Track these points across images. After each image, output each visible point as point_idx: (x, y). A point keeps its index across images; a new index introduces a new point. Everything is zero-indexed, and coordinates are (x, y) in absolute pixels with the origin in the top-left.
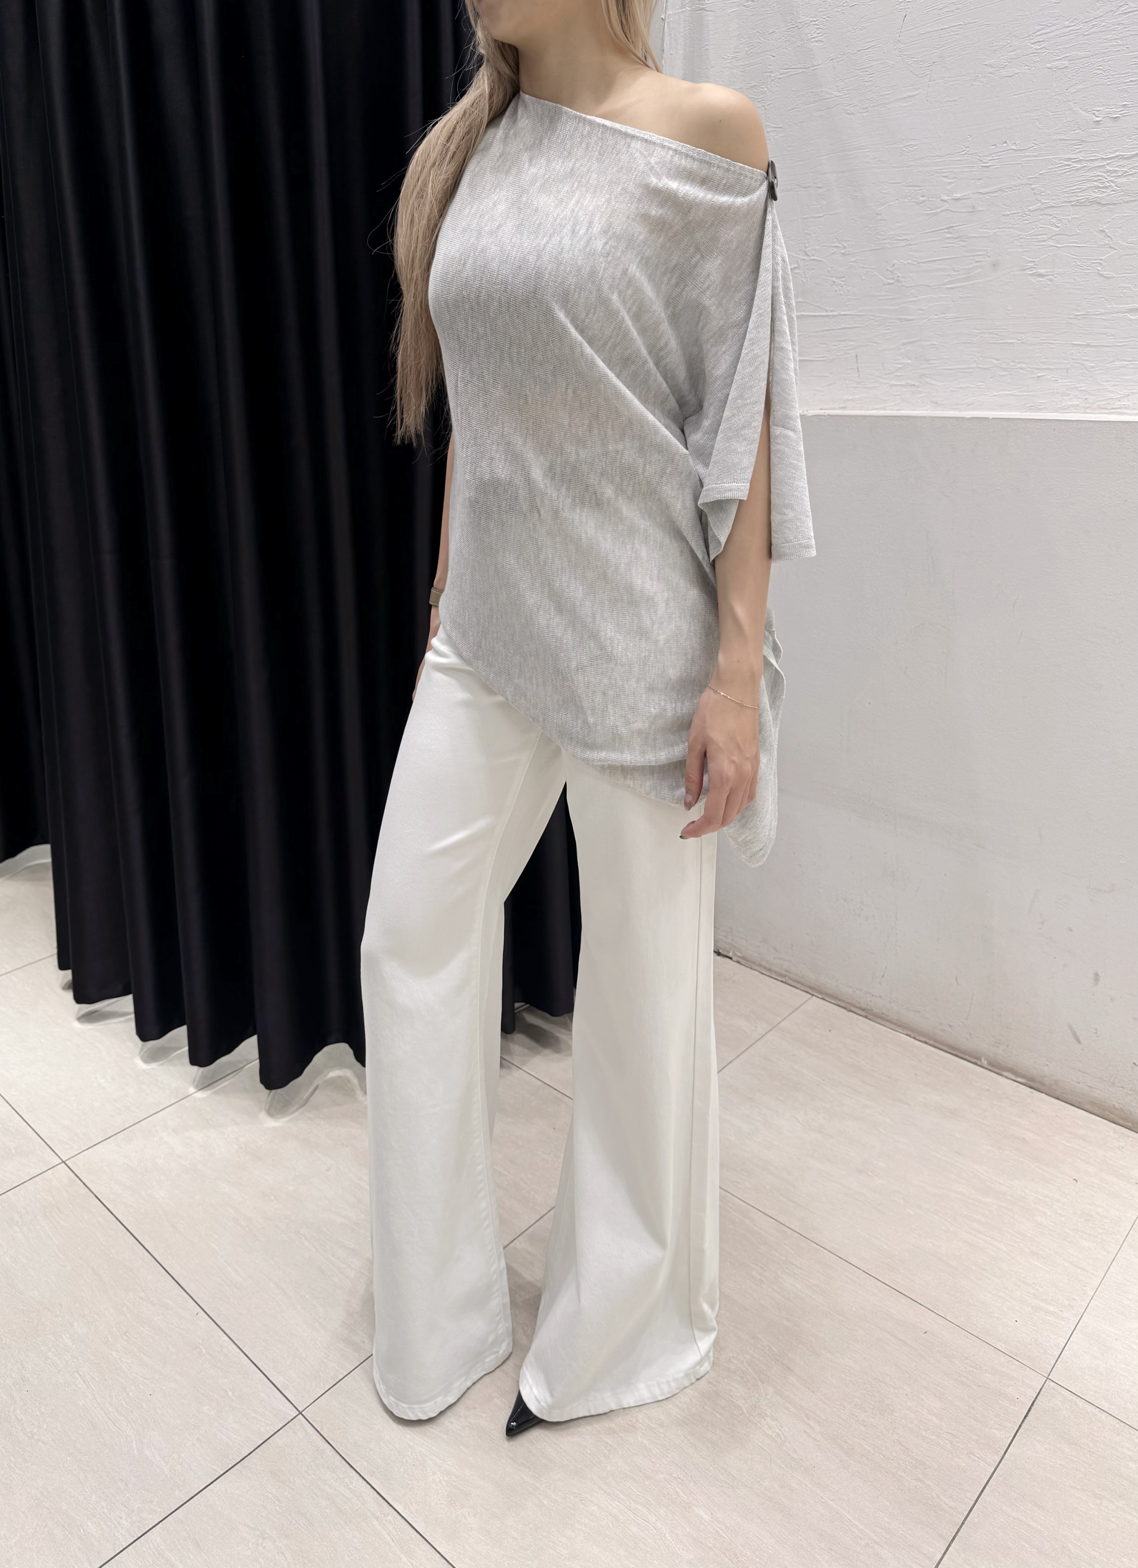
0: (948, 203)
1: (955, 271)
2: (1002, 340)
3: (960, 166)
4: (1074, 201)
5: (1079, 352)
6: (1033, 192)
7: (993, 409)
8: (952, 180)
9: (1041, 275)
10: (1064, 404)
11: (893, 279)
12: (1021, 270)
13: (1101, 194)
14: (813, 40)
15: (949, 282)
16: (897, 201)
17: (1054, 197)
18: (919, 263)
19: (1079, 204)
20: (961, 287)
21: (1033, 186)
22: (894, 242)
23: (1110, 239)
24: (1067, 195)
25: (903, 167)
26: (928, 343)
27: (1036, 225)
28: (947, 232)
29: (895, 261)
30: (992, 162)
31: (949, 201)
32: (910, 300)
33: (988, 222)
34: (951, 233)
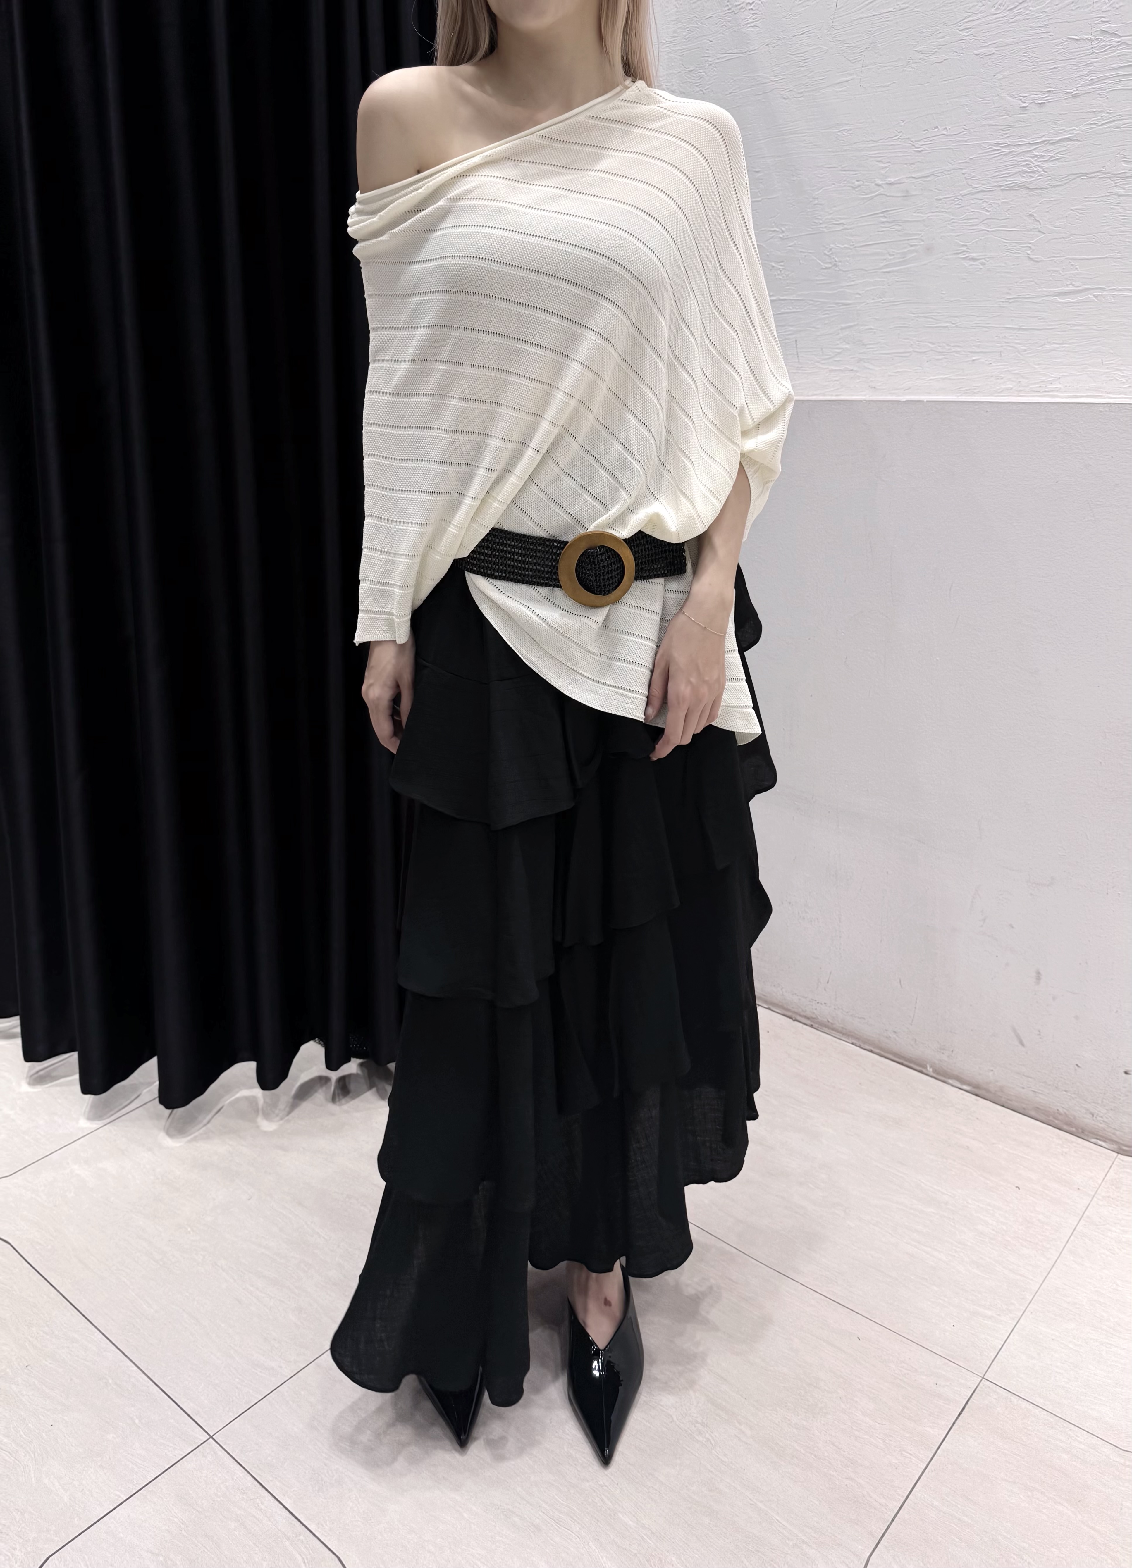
0: (883, 187)
1: (890, 255)
2: (937, 323)
3: (893, 151)
4: (1003, 186)
5: (1011, 336)
6: (964, 176)
7: (929, 394)
8: (886, 165)
9: (973, 259)
10: (998, 388)
11: (830, 263)
12: (955, 254)
13: (1029, 179)
14: (749, 25)
15: (886, 266)
16: (833, 186)
17: (985, 182)
18: (855, 247)
19: (1009, 188)
20: (897, 271)
21: (964, 171)
22: (830, 226)
23: (1038, 223)
24: (997, 180)
25: (838, 152)
26: (867, 327)
27: (968, 210)
28: (881, 216)
29: (832, 246)
30: (924, 146)
32: (848, 284)
33: (921, 206)
34: (886, 217)
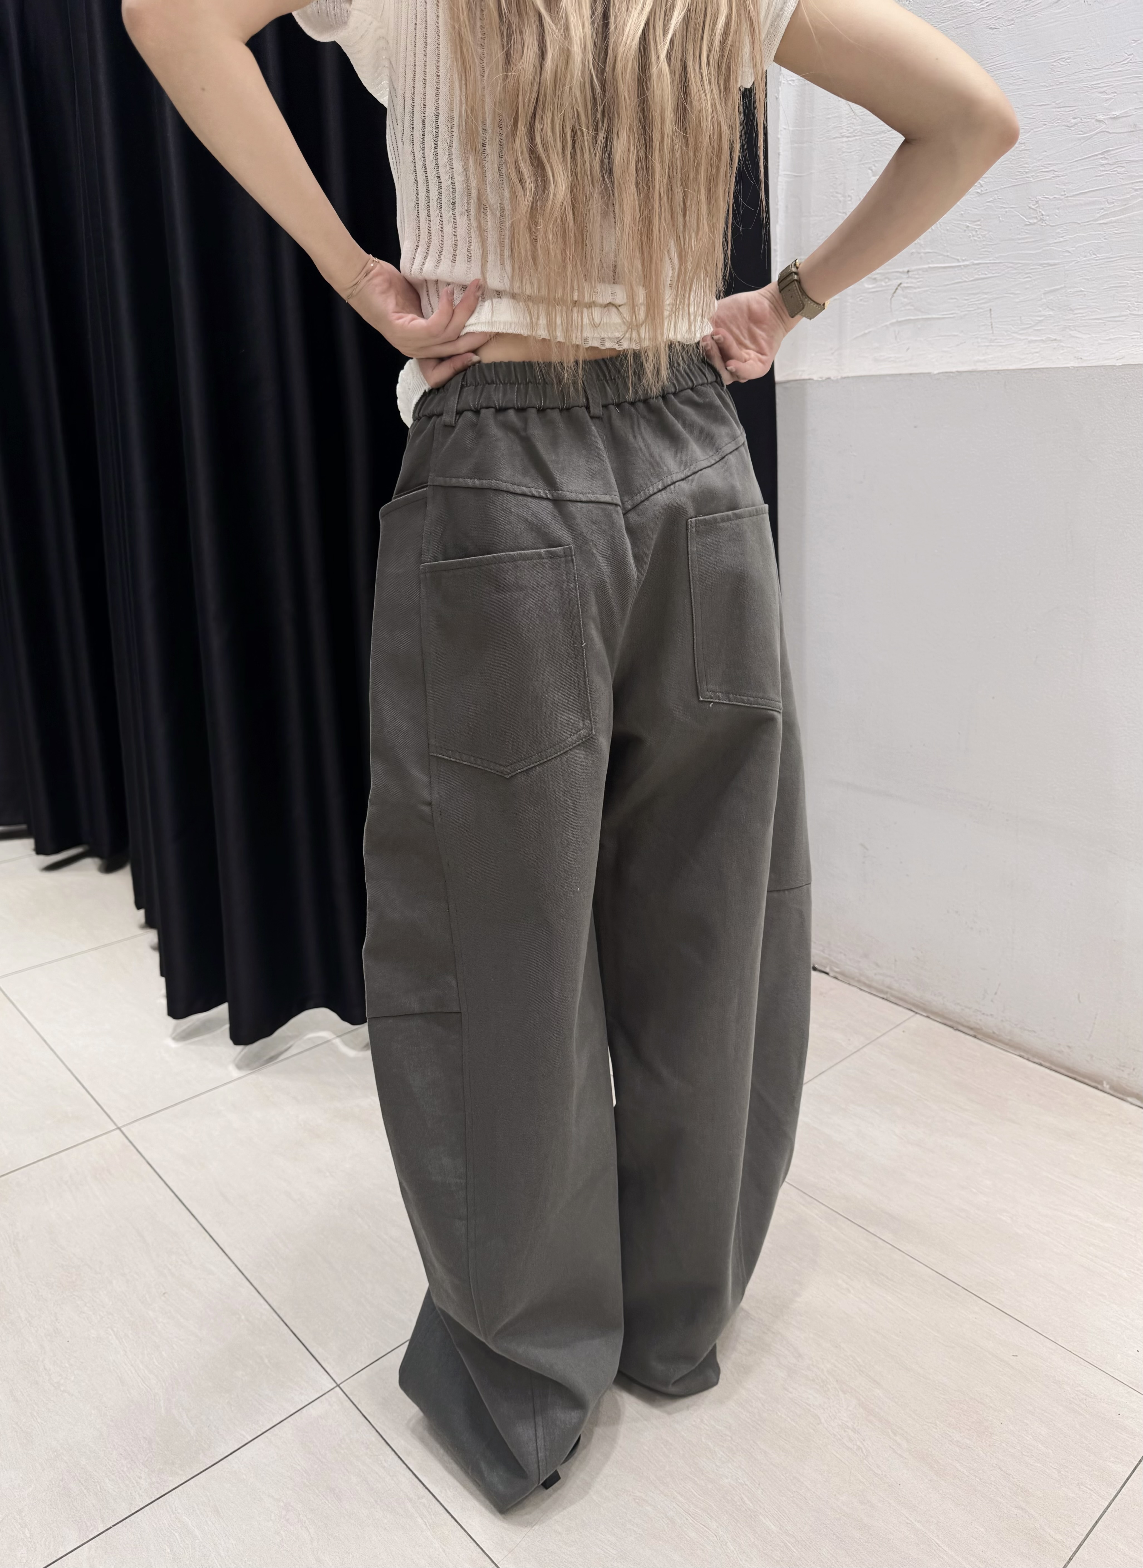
1: (1107, 203)
3: (1120, 78)
8: (1110, 96)
11: (1036, 218)
15: (1103, 217)
16: (1044, 126)
18: (1067, 197)
20: (1114, 221)
22: (1038, 175)
25: (1053, 85)
26: (1076, 289)
28: (1101, 158)
31: (1106, 122)
32: (1055, 241)
